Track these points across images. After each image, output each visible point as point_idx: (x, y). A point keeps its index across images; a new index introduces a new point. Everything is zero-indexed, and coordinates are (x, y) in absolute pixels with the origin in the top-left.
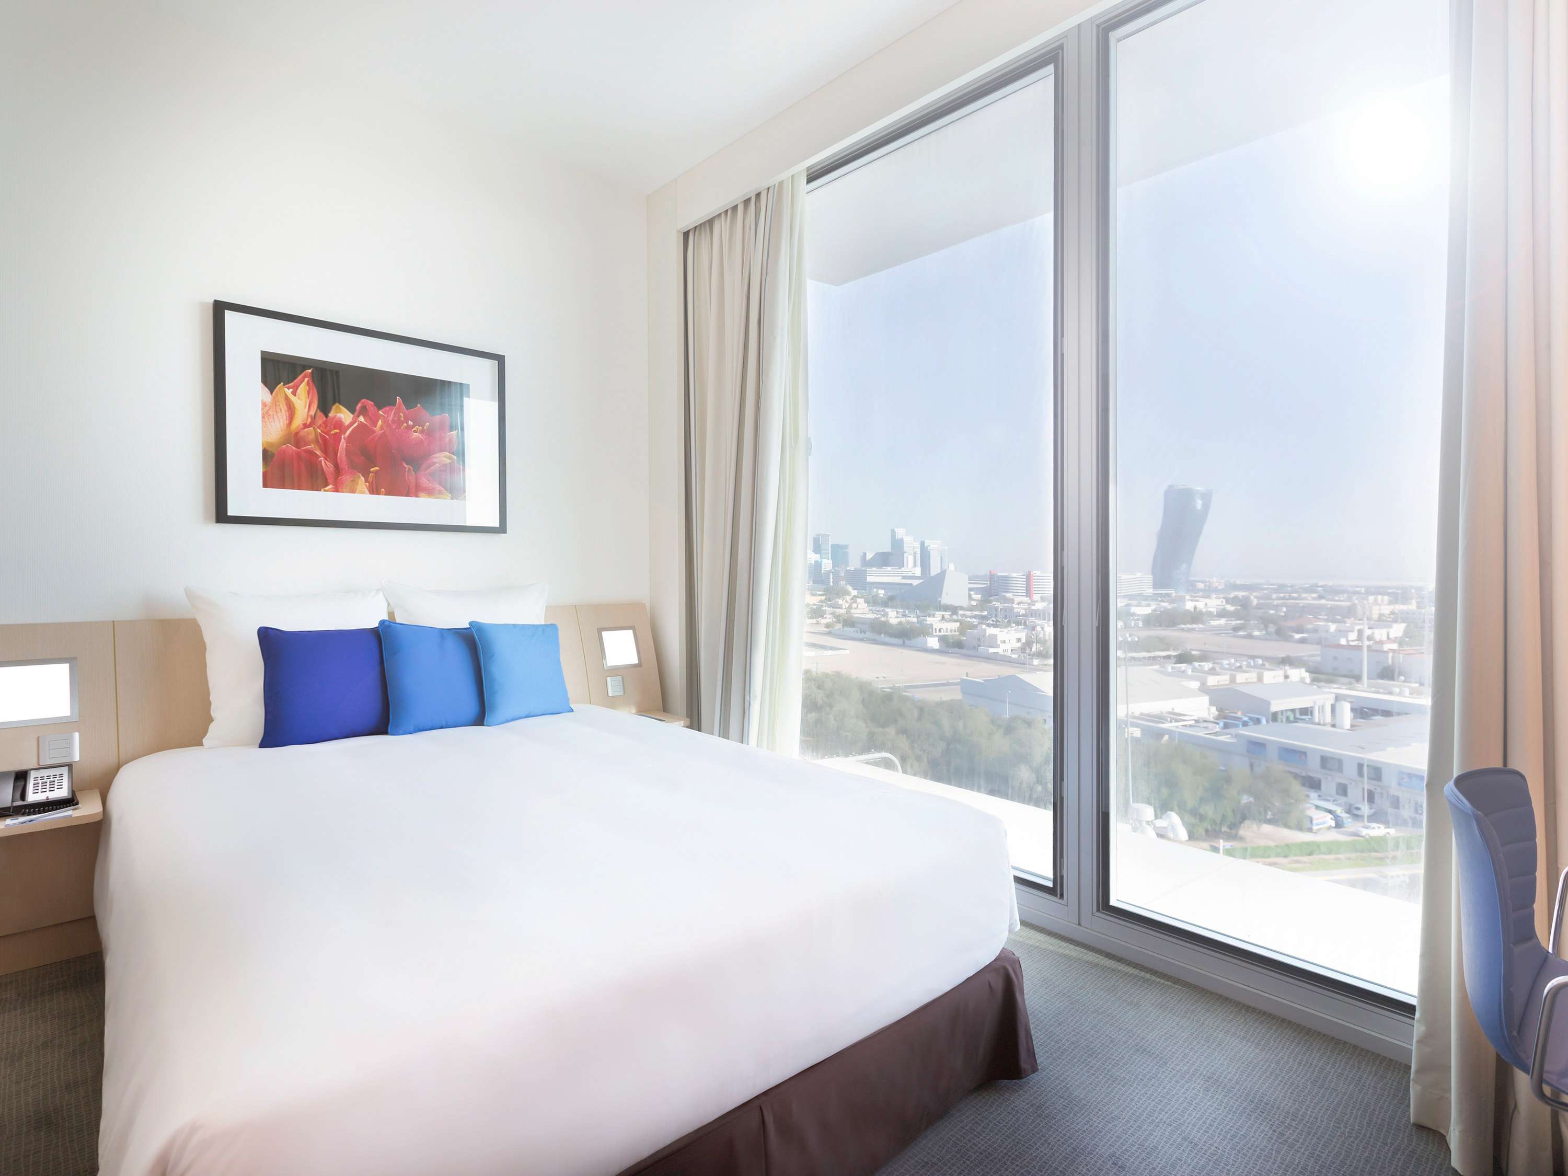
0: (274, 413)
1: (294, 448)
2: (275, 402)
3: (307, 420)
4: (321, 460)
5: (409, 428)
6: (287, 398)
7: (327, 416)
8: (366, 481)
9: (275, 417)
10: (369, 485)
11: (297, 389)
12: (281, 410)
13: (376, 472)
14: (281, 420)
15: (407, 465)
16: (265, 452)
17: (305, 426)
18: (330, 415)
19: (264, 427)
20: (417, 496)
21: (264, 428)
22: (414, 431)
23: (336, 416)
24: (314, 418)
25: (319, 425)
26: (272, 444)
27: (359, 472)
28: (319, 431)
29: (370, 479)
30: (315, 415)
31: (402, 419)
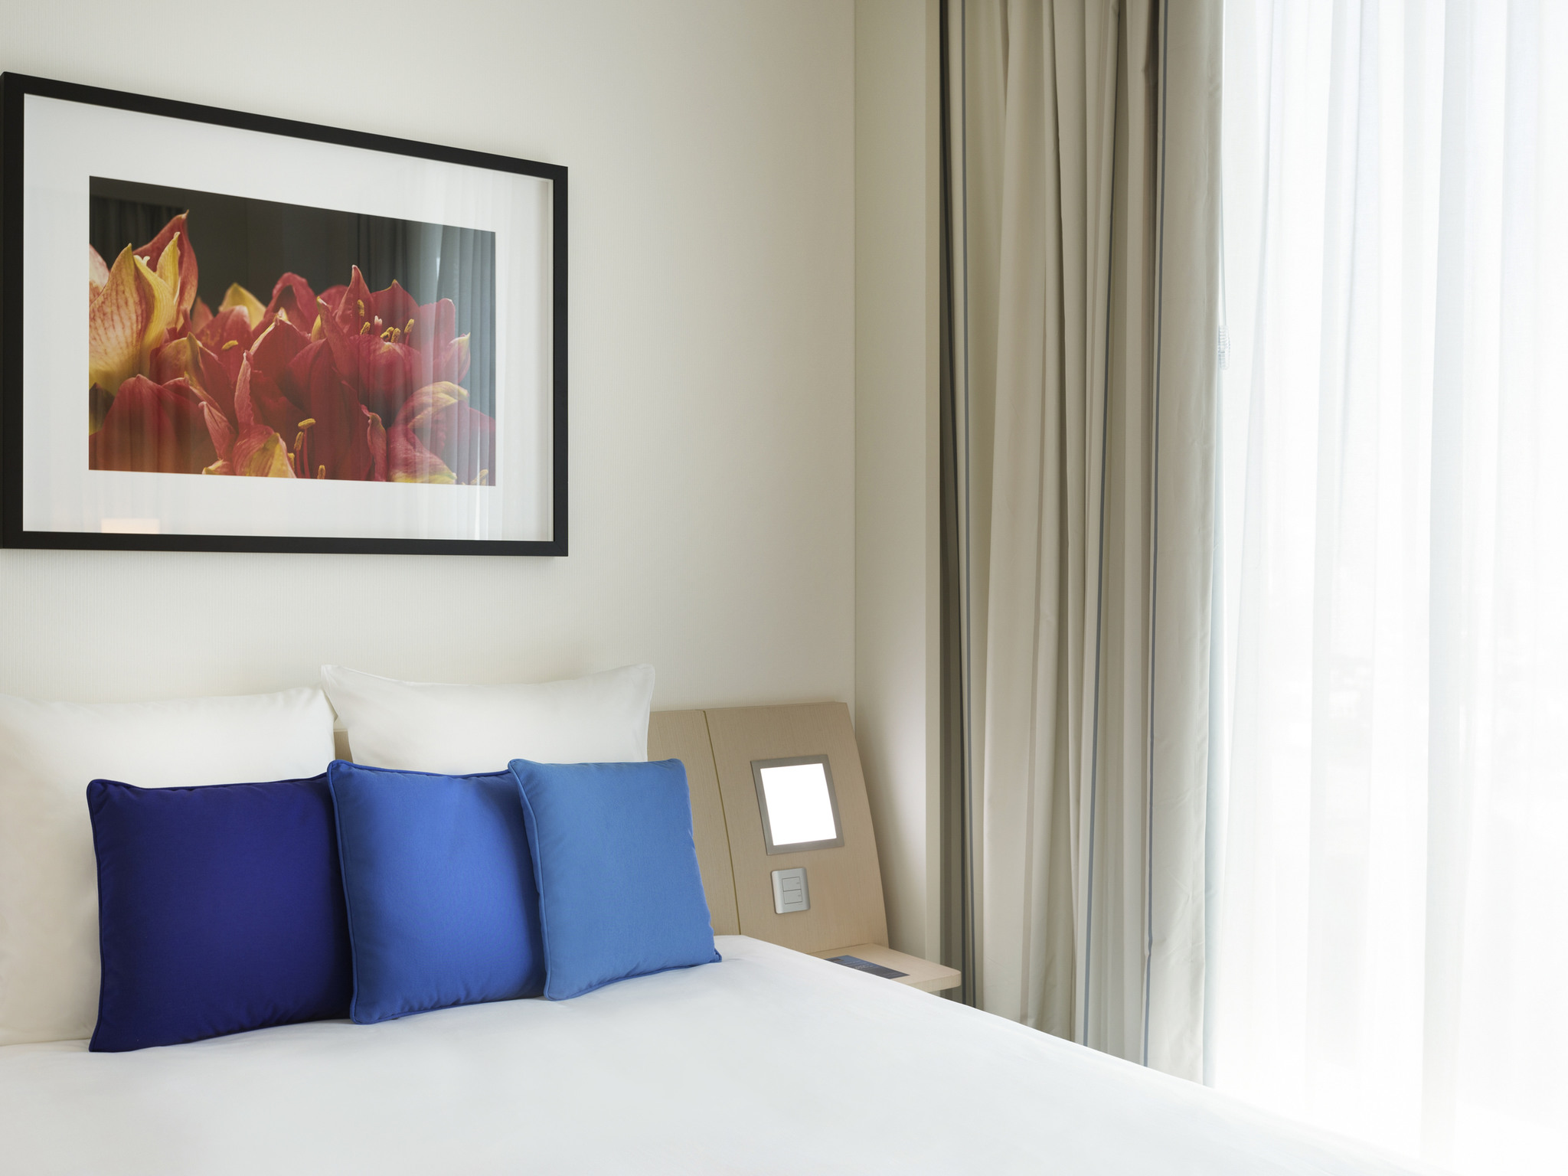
0: (114, 308)
1: (151, 383)
2: (116, 284)
3: (176, 323)
4: (203, 406)
5: (374, 331)
6: (138, 276)
7: (215, 312)
8: (289, 450)
9: (116, 318)
10: (295, 459)
11: (159, 255)
12: (126, 303)
13: (311, 427)
14: (128, 324)
15: (370, 410)
16: (94, 392)
17: (174, 334)
18: (222, 309)
19: (95, 339)
20: (388, 478)
21: (93, 342)
22: (387, 339)
23: (232, 311)
24: (190, 317)
25: (198, 331)
26: (107, 376)
27: (275, 431)
28: (200, 344)
29: (298, 445)
30: (192, 310)
31: (362, 312)
